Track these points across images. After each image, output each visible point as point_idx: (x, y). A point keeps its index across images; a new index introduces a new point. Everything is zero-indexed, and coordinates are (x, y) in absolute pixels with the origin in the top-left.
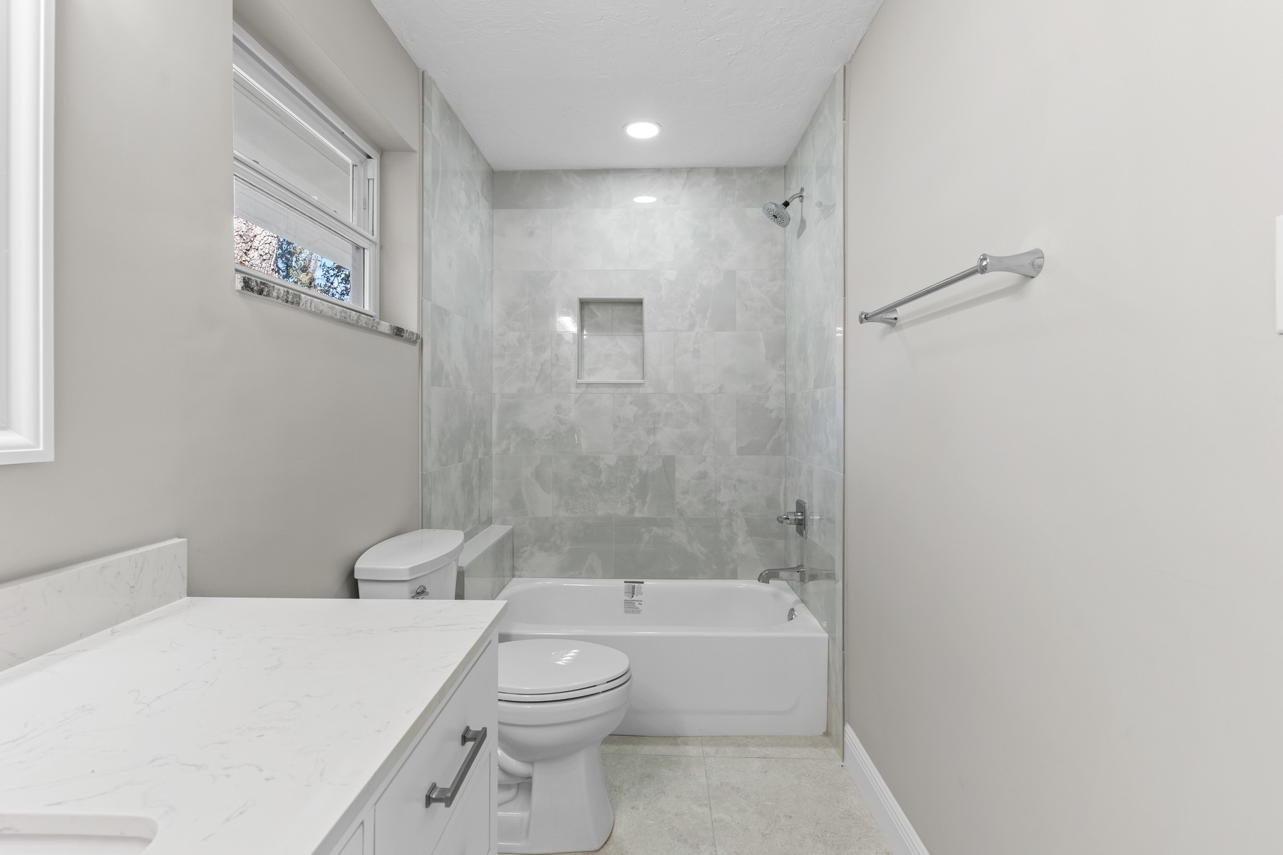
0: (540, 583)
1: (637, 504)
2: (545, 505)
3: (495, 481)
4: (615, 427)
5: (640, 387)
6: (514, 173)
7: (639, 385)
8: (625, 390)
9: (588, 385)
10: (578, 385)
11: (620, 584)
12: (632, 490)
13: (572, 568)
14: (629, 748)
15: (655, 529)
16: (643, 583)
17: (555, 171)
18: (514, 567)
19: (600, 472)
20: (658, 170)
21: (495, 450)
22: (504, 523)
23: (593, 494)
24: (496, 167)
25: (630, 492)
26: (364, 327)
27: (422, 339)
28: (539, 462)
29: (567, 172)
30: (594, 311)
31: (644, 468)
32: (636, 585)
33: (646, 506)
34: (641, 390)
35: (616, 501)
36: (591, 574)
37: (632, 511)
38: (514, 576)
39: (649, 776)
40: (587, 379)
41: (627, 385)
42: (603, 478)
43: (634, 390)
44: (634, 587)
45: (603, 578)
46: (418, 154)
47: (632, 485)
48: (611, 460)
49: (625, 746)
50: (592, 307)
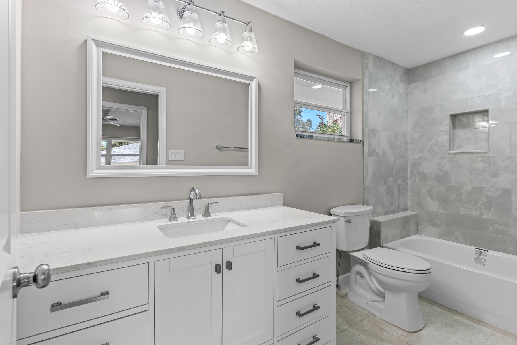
0: (428, 239)
1: (485, 212)
2: (433, 206)
3: (409, 194)
4: (471, 173)
5: (486, 153)
6: (418, 67)
7: (486, 152)
8: (477, 155)
9: (455, 153)
10: (449, 154)
11: (473, 248)
12: (481, 204)
13: (446, 235)
14: (450, 314)
15: (497, 226)
16: (487, 251)
17: (438, 60)
18: (417, 230)
19: (462, 194)
20: (499, 42)
21: (409, 181)
22: (413, 211)
23: (458, 204)
24: (409, 68)
25: (480, 205)
26: (336, 141)
27: (363, 142)
28: (429, 187)
29: (443, 59)
30: (461, 118)
31: (490, 194)
32: (483, 251)
33: (491, 213)
34: (487, 155)
35: (471, 209)
36: (457, 240)
37: (481, 214)
38: (417, 234)
39: (452, 326)
40: (456, 151)
41: (478, 153)
42: (463, 196)
43: (483, 155)
44: (481, 252)
45: (464, 243)
46: (362, 80)
47: (481, 202)
48: (469, 189)
49: (448, 312)
50: (460, 117)
